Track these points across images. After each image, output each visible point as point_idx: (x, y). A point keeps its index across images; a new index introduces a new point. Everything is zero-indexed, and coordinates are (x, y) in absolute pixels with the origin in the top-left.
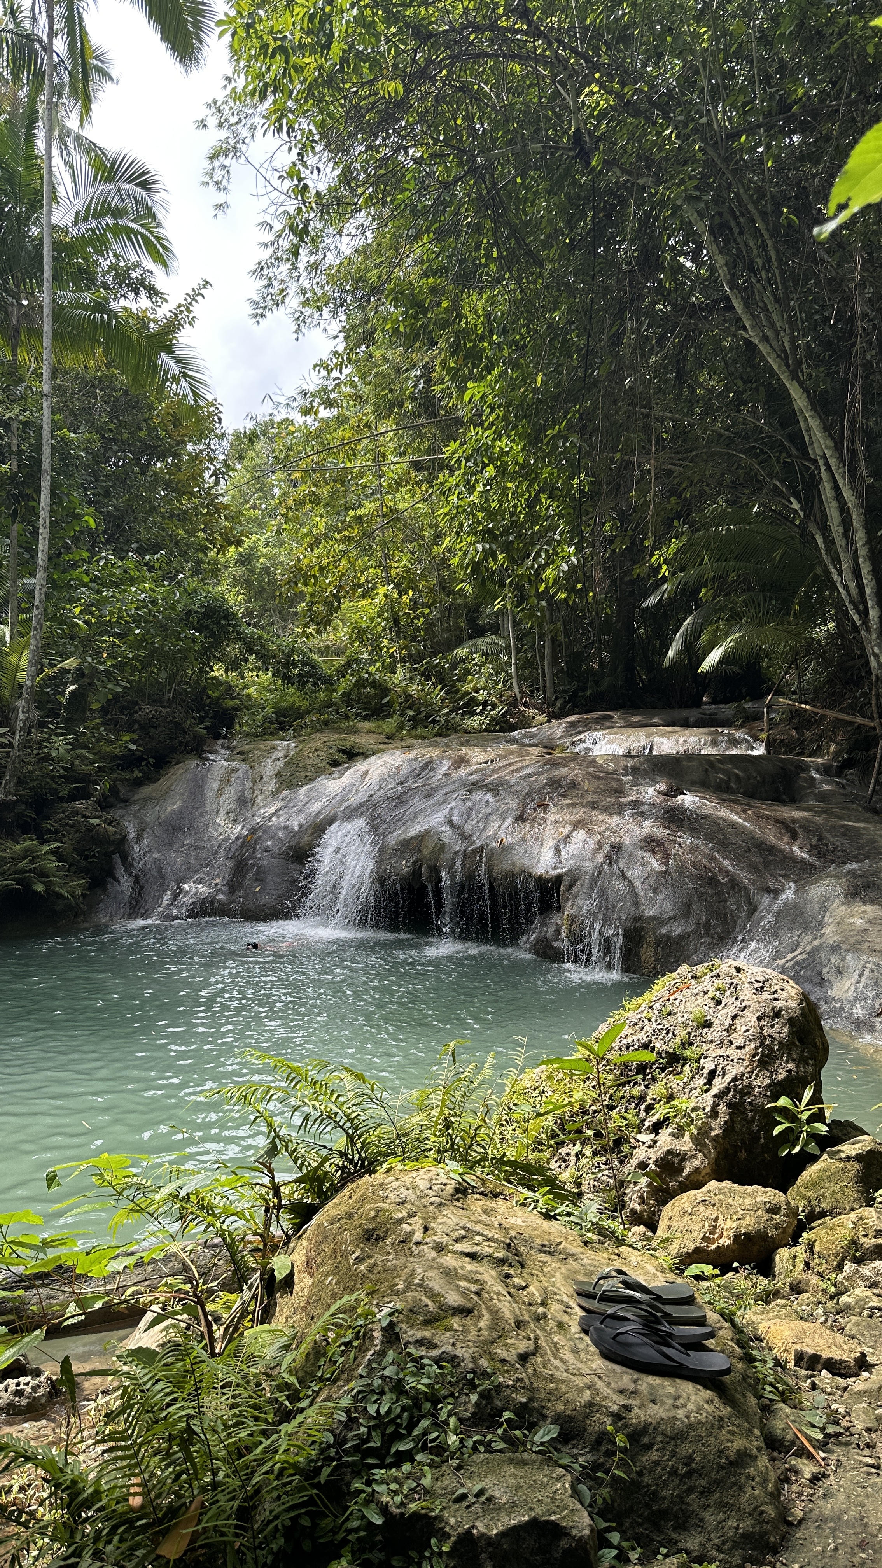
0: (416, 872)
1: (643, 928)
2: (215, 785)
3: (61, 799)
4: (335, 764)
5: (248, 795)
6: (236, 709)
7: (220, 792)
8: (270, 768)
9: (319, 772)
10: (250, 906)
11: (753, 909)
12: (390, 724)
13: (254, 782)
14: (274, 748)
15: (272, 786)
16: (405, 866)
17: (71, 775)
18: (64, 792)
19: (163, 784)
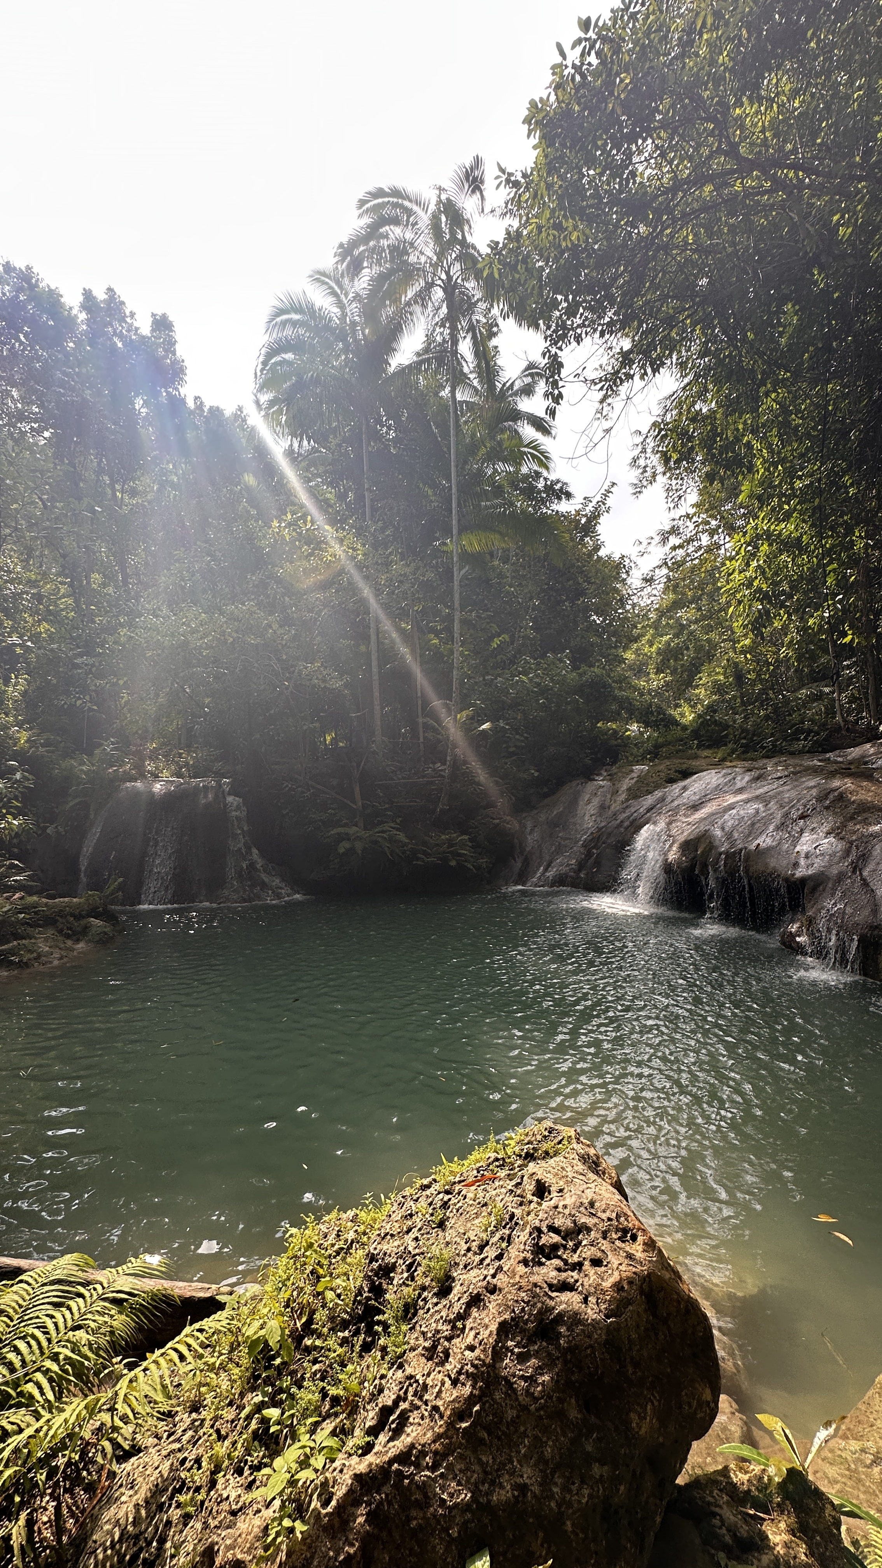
1: (880, 937)
2: (587, 797)
5: (607, 803)
6: (618, 746)
7: (589, 801)
8: (625, 785)
10: (589, 881)
12: (723, 751)
14: (632, 771)
16: (684, 861)
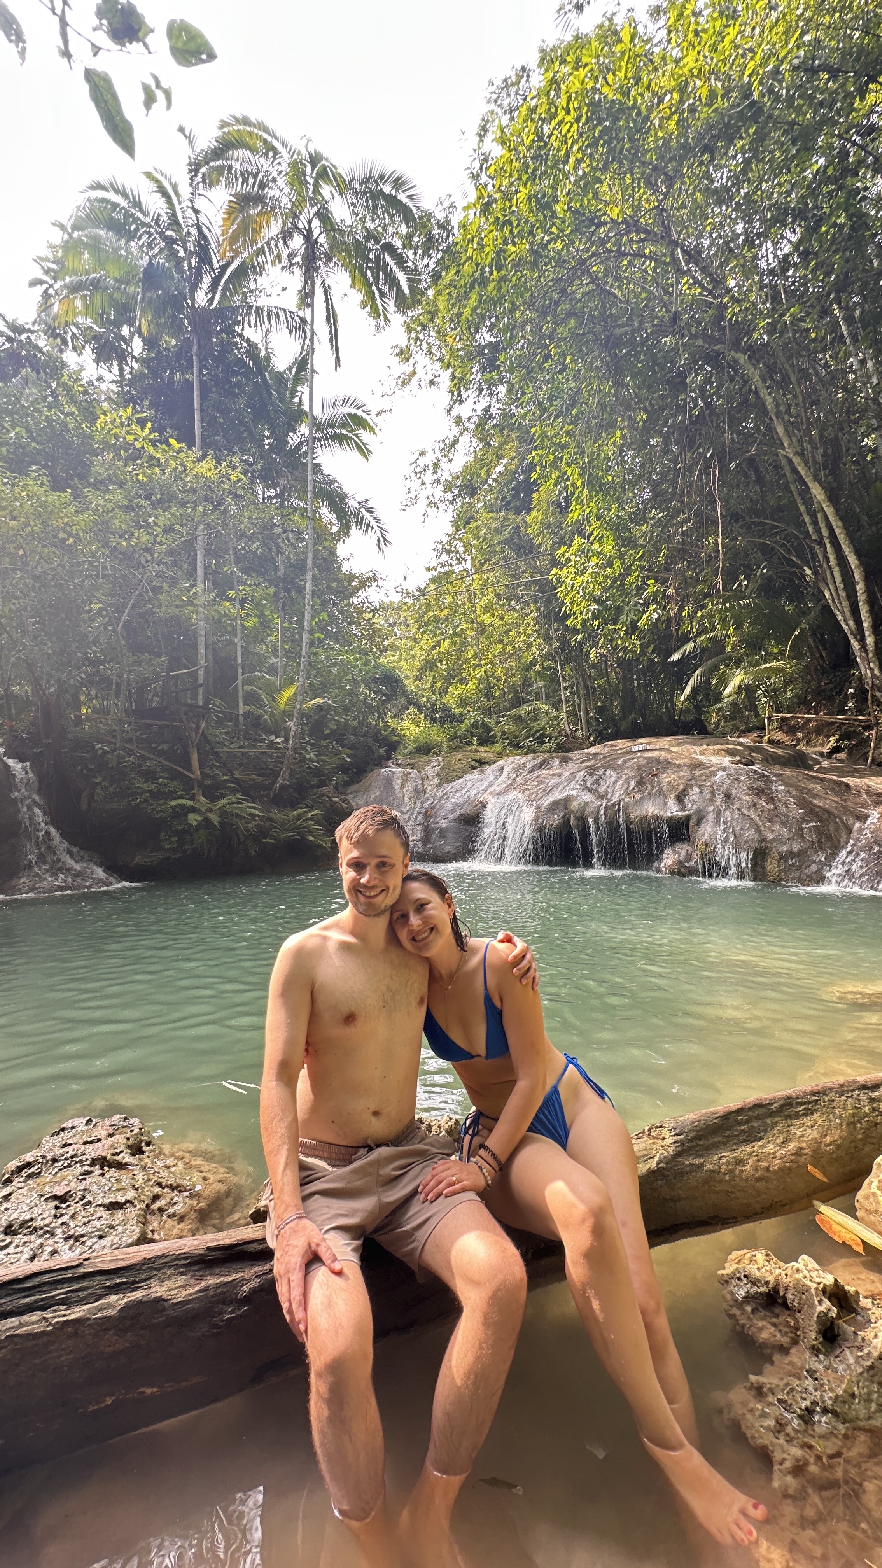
0: (566, 822)
1: (767, 848)
2: (398, 781)
3: (312, 787)
4: (474, 768)
5: (420, 787)
6: (397, 742)
7: (402, 786)
8: (431, 772)
9: (465, 773)
10: (439, 854)
11: (850, 831)
12: (498, 747)
13: (423, 780)
14: (429, 761)
15: (436, 781)
16: (556, 819)
17: (317, 772)
18: (314, 782)
19: (365, 782)
